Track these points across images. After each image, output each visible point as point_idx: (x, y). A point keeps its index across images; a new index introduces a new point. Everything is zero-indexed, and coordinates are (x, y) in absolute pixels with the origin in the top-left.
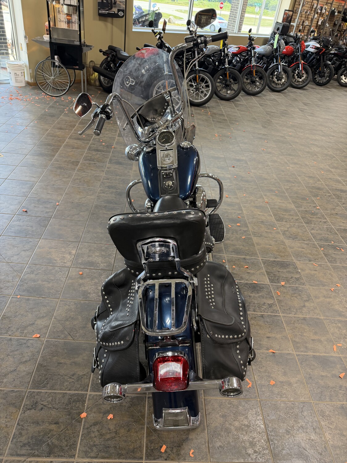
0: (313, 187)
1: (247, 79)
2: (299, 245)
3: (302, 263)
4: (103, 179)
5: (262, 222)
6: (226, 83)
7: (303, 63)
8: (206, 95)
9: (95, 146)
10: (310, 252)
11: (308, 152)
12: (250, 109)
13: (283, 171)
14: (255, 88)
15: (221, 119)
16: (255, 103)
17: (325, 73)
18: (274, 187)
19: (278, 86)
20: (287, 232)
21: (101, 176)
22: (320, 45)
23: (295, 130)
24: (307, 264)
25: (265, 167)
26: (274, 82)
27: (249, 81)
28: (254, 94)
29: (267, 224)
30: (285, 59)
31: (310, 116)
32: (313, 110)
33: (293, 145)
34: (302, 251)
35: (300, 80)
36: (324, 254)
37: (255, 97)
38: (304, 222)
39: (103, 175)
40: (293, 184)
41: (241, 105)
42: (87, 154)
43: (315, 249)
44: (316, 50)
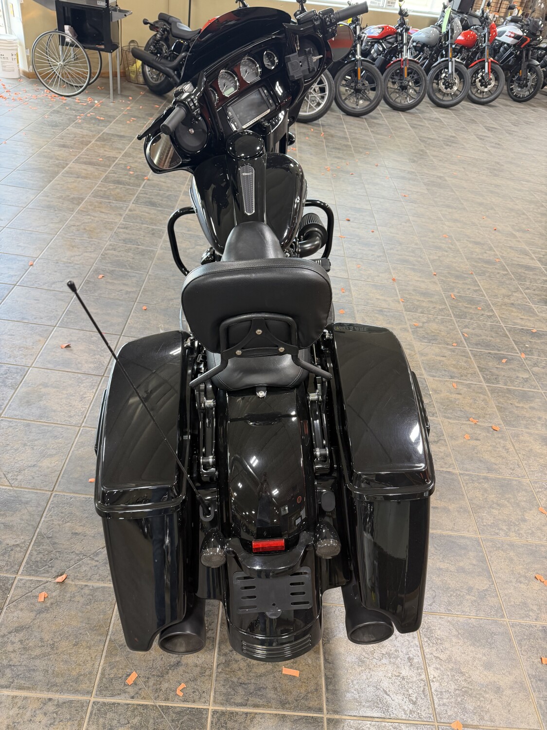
0: (479, 259)
1: (394, 83)
2: (437, 350)
3: (437, 381)
4: (118, 227)
5: (381, 311)
6: (355, 86)
7: (492, 61)
8: (319, 104)
9: (116, 176)
10: (454, 363)
11: (481, 204)
12: (393, 132)
13: (432, 232)
14: (406, 98)
15: (340, 144)
16: (404, 123)
17: (527, 80)
18: (412, 256)
19: (445, 98)
20: (421, 330)
21: (116, 223)
22: (523, 31)
23: (464, 168)
24: (446, 383)
25: (403, 224)
26: (440, 90)
27: (396, 86)
28: (404, 109)
29: (388, 314)
30: (461, 53)
31: (494, 147)
32: (501, 138)
33: (456, 192)
34: (440, 361)
35: (486, 90)
36: (478, 367)
37: (405, 114)
38: (454, 315)
39: (120, 221)
40: (446, 253)
41: (378, 124)
42: (100, 187)
43: (465, 359)
44: (516, 41)
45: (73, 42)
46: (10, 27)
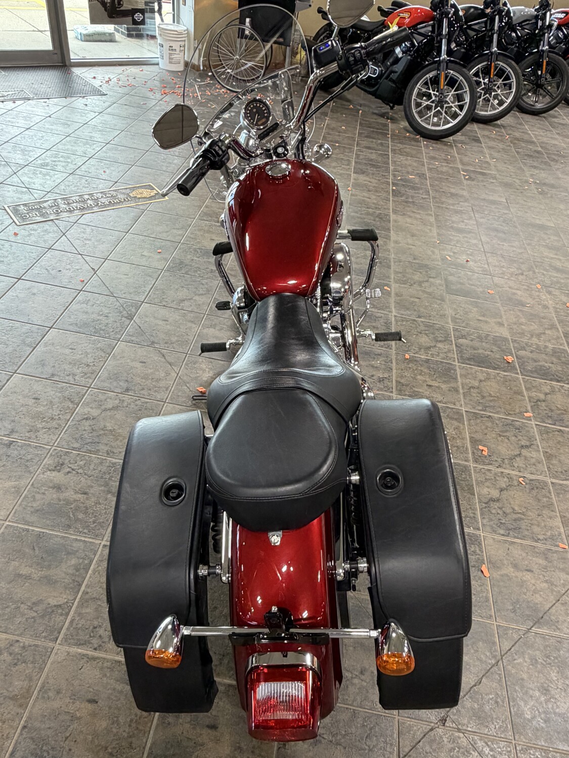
15: (531, 150)
45: (252, 34)
46: (178, 16)
